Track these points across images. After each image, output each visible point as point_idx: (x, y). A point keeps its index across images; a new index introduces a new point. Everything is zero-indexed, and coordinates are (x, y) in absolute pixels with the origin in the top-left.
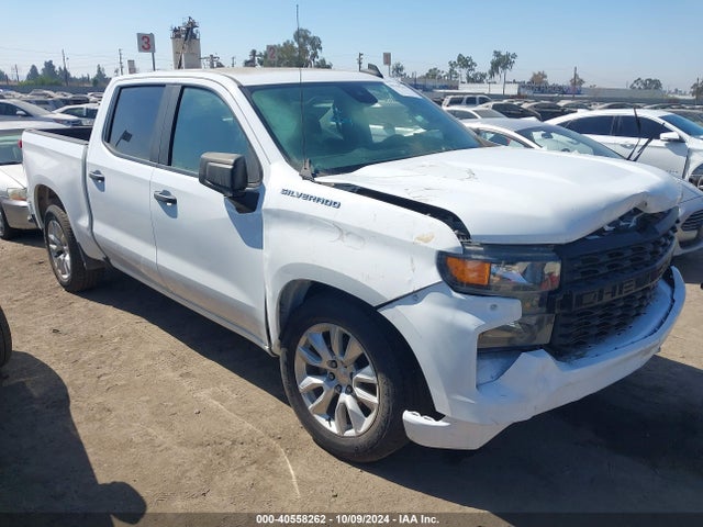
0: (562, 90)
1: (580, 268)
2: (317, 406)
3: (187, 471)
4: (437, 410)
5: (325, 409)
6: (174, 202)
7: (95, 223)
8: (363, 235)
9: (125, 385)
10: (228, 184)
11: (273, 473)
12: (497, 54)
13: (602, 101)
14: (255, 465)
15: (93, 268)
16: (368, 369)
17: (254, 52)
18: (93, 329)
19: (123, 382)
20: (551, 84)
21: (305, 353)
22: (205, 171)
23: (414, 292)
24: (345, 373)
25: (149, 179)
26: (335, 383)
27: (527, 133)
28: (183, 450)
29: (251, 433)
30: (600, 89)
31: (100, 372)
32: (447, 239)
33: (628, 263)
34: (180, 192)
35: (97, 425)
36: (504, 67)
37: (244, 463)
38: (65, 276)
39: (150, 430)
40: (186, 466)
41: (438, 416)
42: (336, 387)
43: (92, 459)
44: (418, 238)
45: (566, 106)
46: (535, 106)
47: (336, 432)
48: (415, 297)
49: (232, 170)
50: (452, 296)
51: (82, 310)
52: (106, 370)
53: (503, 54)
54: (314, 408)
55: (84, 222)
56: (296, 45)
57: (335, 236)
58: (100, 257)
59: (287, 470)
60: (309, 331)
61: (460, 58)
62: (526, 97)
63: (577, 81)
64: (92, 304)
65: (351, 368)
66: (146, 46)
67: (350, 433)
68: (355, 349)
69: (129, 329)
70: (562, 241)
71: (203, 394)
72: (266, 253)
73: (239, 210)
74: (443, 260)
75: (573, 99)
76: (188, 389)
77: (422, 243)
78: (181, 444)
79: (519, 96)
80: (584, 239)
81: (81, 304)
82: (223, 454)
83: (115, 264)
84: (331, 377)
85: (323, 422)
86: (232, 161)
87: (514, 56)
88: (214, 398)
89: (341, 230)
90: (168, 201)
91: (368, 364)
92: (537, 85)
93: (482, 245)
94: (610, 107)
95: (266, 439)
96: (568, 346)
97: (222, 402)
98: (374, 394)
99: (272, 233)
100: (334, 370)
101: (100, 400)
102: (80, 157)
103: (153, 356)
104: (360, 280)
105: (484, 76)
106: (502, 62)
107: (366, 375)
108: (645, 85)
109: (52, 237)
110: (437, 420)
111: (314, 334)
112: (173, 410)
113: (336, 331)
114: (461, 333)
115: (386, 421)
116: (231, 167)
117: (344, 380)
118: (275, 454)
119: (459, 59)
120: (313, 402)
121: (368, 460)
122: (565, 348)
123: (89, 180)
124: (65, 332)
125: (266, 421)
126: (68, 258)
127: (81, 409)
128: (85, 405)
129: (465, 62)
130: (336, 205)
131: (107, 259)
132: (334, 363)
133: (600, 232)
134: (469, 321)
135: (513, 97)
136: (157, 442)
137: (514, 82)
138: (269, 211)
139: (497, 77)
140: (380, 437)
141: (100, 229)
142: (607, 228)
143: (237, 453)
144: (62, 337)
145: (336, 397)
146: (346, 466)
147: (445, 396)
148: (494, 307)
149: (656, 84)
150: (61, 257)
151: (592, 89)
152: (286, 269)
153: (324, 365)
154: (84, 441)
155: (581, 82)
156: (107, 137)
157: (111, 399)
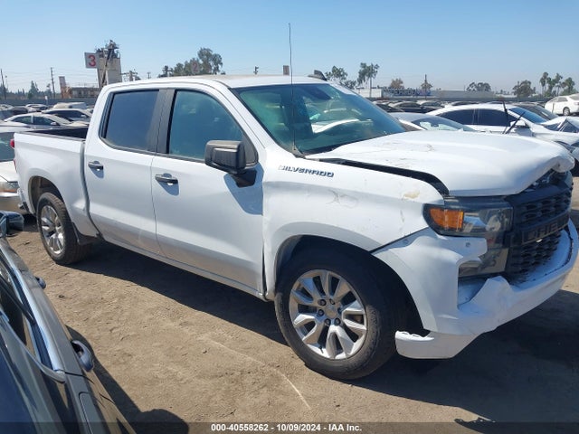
0: (415, 93)
1: (524, 213)
2: (309, 338)
3: (211, 397)
4: (425, 328)
5: (317, 339)
6: (175, 182)
7: (91, 205)
8: (356, 197)
9: (134, 336)
10: (233, 164)
11: (281, 392)
12: (363, 65)
13: (450, 100)
14: (265, 389)
15: (85, 243)
16: (356, 303)
17: (166, 68)
18: (93, 293)
19: (133, 333)
20: (406, 88)
21: (298, 296)
22: (211, 156)
23: (406, 237)
24: (333, 309)
25: (149, 165)
26: (324, 317)
27: (417, 122)
28: (203, 382)
29: (254, 364)
30: (444, 91)
31: (110, 326)
32: (431, 195)
33: (539, 214)
34: (181, 174)
35: (124, 367)
36: (370, 76)
37: (256, 387)
38: (58, 252)
39: (170, 368)
40: (210, 393)
41: (424, 333)
42: (325, 321)
43: (129, 394)
44: (406, 195)
45: (423, 104)
46: (400, 105)
47: (328, 357)
48: (405, 240)
49: (237, 153)
50: (436, 238)
51: (78, 278)
52: (114, 324)
53: (368, 65)
54: (307, 340)
55: (81, 205)
56: (201, 62)
57: (332, 198)
58: (93, 233)
59: (292, 390)
60: (302, 277)
61: (334, 69)
62: (388, 99)
63: (427, 86)
64: (84, 274)
65: (339, 305)
66: (92, 63)
67: (342, 356)
68: (344, 288)
69: (123, 292)
70: (513, 192)
71: (203, 337)
72: (266, 217)
73: (239, 185)
74: (428, 210)
75: (426, 99)
76: (190, 334)
77: (410, 199)
78: (199, 377)
79: (382, 98)
80: (523, 192)
81: (75, 274)
82: (236, 381)
83: (107, 238)
84: (321, 313)
85: (316, 350)
86: (236, 146)
87: (377, 67)
88: (214, 339)
89: (336, 194)
90: (169, 182)
91: (354, 299)
92: (396, 89)
93: (457, 198)
94: (456, 105)
95: (267, 369)
96: (516, 273)
97: (223, 342)
98: (362, 322)
99: (271, 202)
100: (323, 308)
101: (118, 348)
102: (79, 151)
103: (151, 311)
104: (356, 231)
105: (353, 83)
106: (367, 72)
107: (354, 308)
108: (477, 87)
109: (45, 220)
110: (423, 336)
111: (307, 279)
112: (184, 351)
113: (326, 276)
114: (446, 265)
115: (374, 344)
116: (235, 151)
117: (333, 315)
118: (279, 379)
119: (334, 71)
120: (305, 335)
121: (356, 377)
122: (515, 274)
123: (87, 170)
124: (69, 296)
125: (263, 354)
126: (61, 236)
127: (105, 355)
128: (107, 352)
129: (338, 73)
130: (330, 175)
131: (100, 235)
132: (323, 302)
133: (532, 186)
134: (451, 256)
135: (378, 99)
136: (179, 377)
137: (379, 88)
138: (269, 184)
139: (364, 84)
140: (369, 357)
141: (97, 209)
142: (535, 184)
143: (248, 380)
144: (67, 301)
145: (326, 330)
146: (338, 383)
147: (432, 316)
148: (468, 245)
149: (486, 87)
150: (54, 236)
151: (438, 92)
152: (285, 228)
153: (315, 303)
154: (118, 381)
155: (430, 86)
156: (104, 133)
157: (128, 347)
